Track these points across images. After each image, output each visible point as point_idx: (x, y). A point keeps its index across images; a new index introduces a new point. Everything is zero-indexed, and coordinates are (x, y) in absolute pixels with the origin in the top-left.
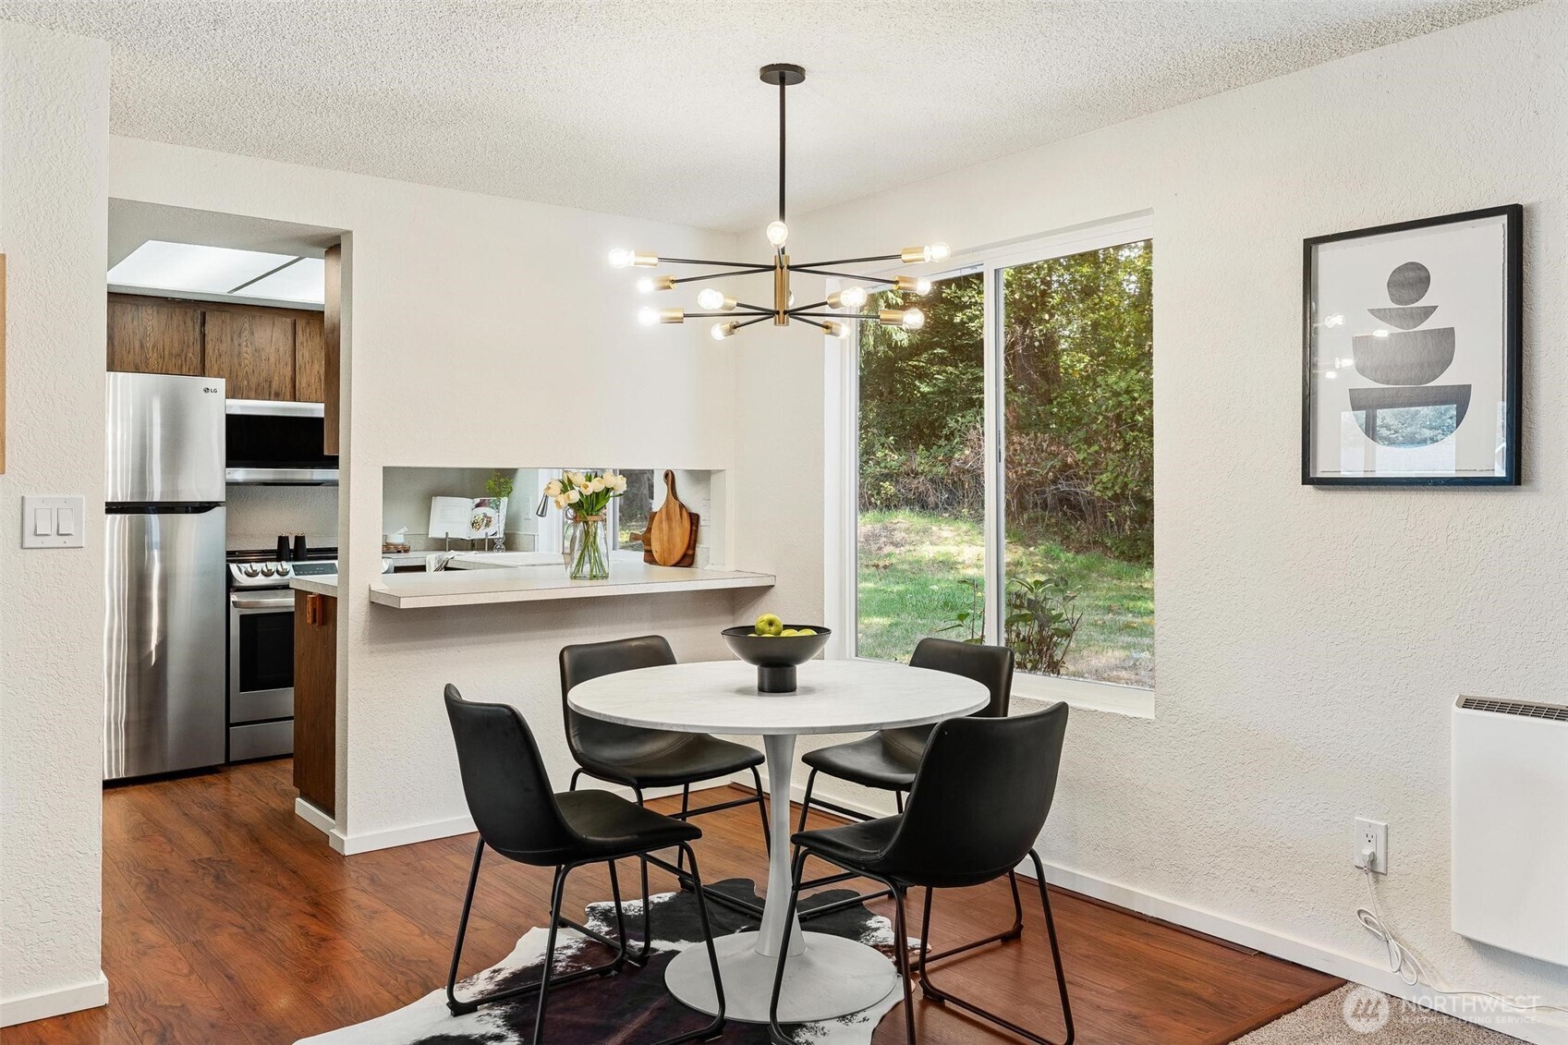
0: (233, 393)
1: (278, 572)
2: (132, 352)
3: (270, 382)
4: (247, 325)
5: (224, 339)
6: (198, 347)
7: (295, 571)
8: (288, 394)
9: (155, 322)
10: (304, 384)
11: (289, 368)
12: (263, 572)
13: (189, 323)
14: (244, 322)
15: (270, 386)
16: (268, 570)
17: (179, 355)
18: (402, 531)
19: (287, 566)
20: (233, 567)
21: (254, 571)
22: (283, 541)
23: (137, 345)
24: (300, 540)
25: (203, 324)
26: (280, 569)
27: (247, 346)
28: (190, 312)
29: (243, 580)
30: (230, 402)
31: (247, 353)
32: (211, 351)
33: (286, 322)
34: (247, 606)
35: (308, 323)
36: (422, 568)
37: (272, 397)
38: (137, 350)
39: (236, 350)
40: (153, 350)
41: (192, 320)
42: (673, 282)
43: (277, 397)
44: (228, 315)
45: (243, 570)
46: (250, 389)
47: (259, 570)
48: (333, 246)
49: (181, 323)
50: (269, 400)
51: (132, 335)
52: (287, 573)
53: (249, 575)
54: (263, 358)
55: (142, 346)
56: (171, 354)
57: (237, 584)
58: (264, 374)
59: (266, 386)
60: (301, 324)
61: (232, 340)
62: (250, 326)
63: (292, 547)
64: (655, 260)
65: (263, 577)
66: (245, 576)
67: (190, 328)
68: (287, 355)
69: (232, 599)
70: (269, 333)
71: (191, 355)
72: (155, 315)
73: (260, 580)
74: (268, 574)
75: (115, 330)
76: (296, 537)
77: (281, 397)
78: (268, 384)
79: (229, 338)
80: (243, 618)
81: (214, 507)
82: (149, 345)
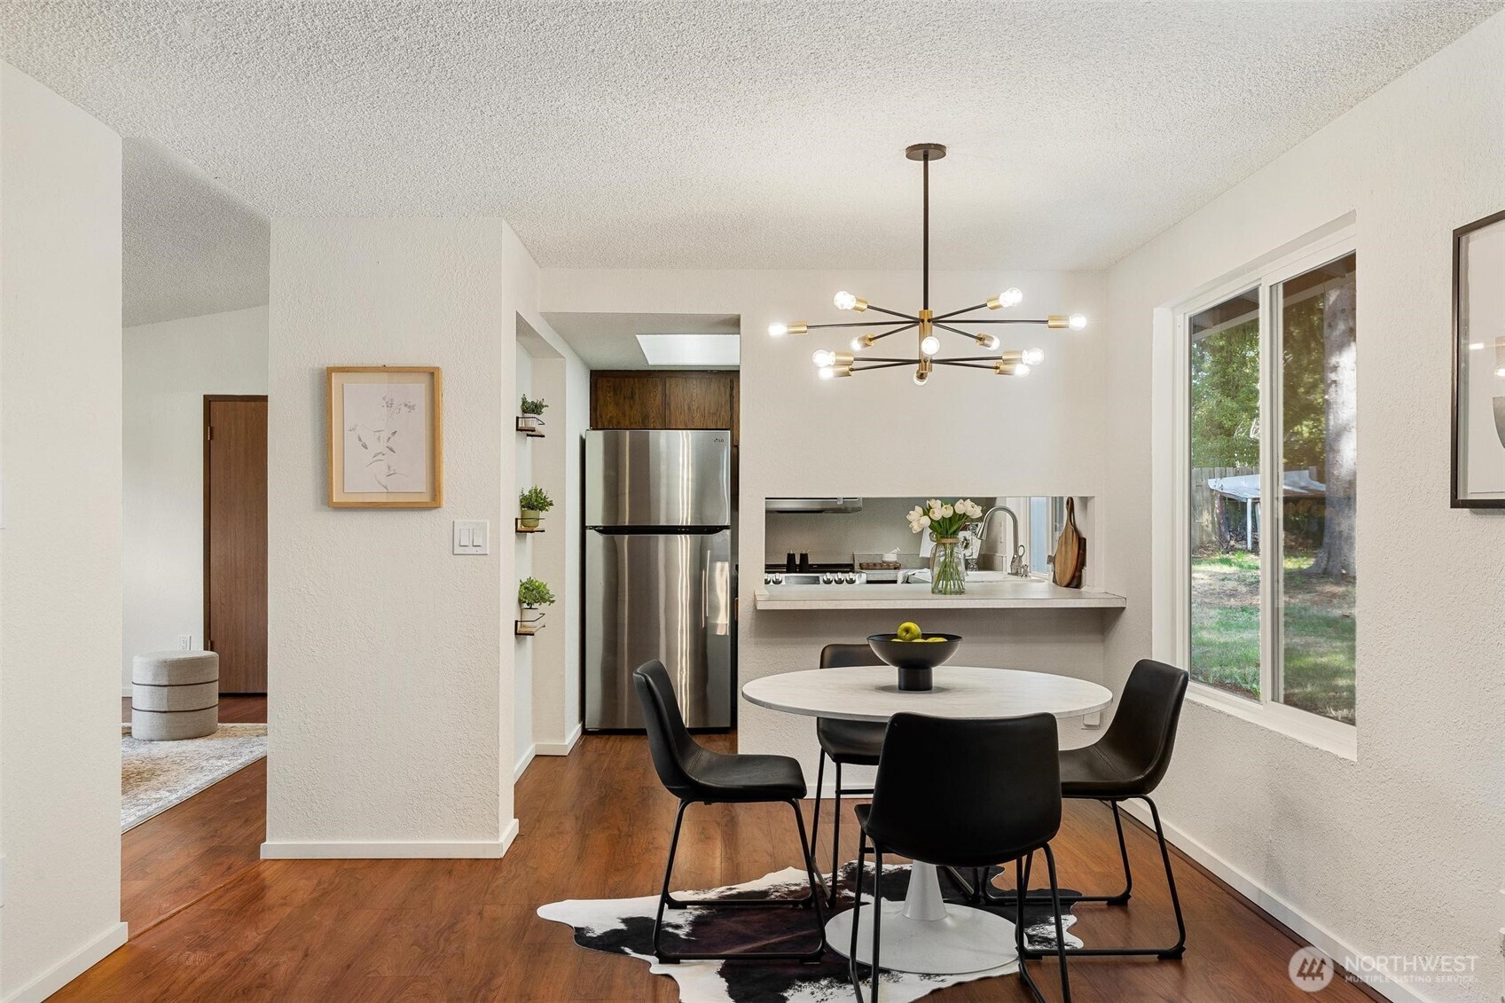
2: (683, 413)
6: (728, 407)
13: (722, 389)
17: (715, 414)
18: (895, 551)
22: (791, 557)
23: (686, 408)
24: (804, 557)
25: (732, 388)
28: (723, 380)
36: (895, 582)
40: (698, 411)
41: (724, 386)
42: (871, 340)
48: (732, 324)
49: (717, 389)
51: (682, 401)
55: (689, 409)
56: (709, 413)
63: (798, 562)
64: (805, 329)
67: (723, 392)
71: (723, 413)
72: (698, 383)
75: (672, 398)
76: (801, 554)
81: (720, 530)
82: (694, 407)
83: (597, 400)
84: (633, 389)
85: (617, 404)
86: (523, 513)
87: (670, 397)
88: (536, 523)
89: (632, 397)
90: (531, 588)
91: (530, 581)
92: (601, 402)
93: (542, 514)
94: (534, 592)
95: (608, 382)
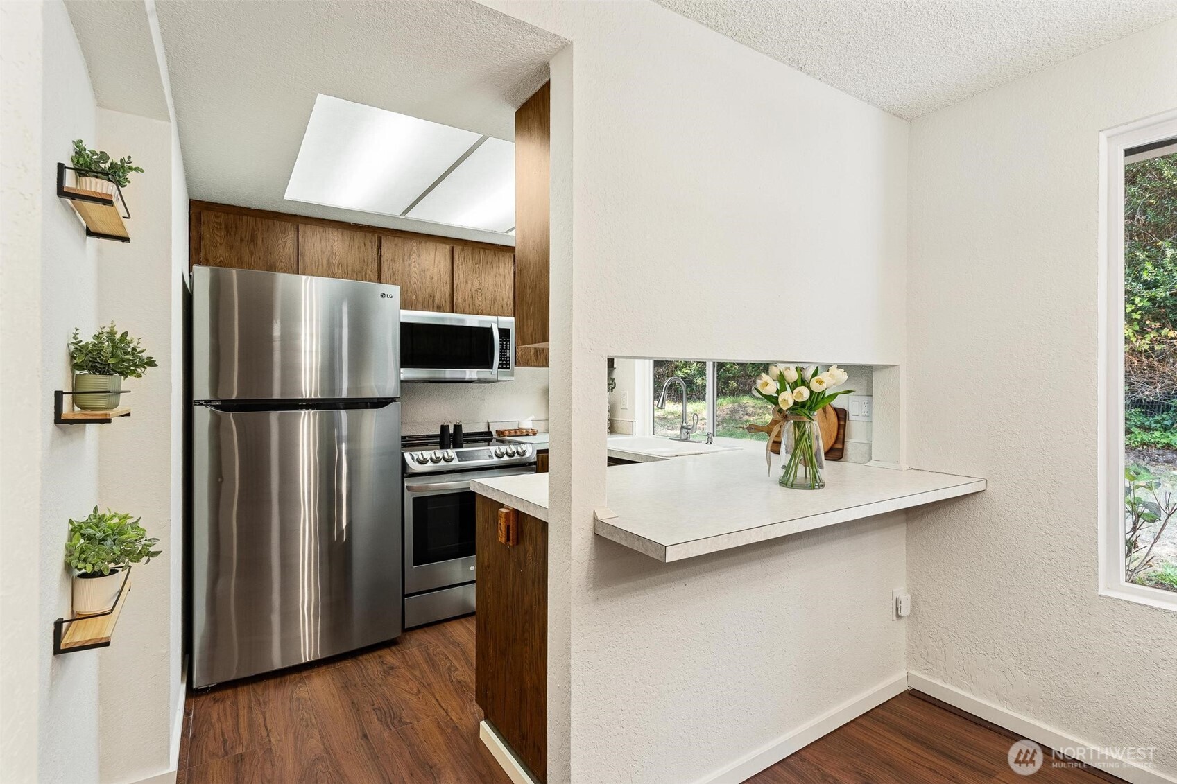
0: (405, 305)
1: (444, 458)
2: (320, 268)
3: (434, 297)
4: (415, 249)
5: (396, 259)
6: (376, 266)
7: (458, 457)
8: (448, 307)
9: (340, 243)
10: (460, 300)
11: (448, 286)
12: (431, 459)
13: (368, 245)
14: (413, 245)
15: (434, 301)
16: (437, 458)
17: (360, 272)
19: (451, 453)
20: (407, 456)
21: (424, 459)
22: (444, 428)
23: (325, 262)
24: (458, 428)
25: (380, 246)
26: (446, 456)
27: (415, 267)
28: (369, 236)
29: (415, 467)
30: (403, 312)
31: (415, 271)
32: (386, 270)
33: (445, 248)
34: (420, 489)
35: (463, 250)
37: (435, 308)
38: (325, 267)
39: (407, 269)
40: (338, 266)
41: (371, 242)
43: (439, 309)
44: (400, 239)
45: (416, 457)
46: (418, 302)
47: (429, 457)
49: (362, 244)
50: (433, 311)
51: (320, 254)
52: (452, 459)
53: (420, 462)
54: (428, 276)
55: (329, 263)
56: (353, 271)
57: (410, 471)
58: (428, 291)
59: (431, 301)
60: (457, 249)
61: (403, 260)
62: (418, 250)
65: (432, 464)
66: (417, 464)
67: (370, 250)
68: (447, 275)
69: (406, 485)
70: (432, 254)
71: (370, 272)
72: (340, 236)
73: (429, 467)
74: (436, 461)
75: (306, 248)
76: (454, 424)
77: (442, 309)
78: (432, 299)
79: (401, 259)
80: (415, 500)
81: (390, 403)
82: (335, 262)
83: (200, 239)
84: (253, 231)
85: (231, 247)
86: (76, 380)
87: (304, 247)
88: (112, 399)
89: (253, 240)
90: (100, 535)
91: (98, 519)
92: (206, 241)
93: (127, 383)
94: (109, 542)
95: (217, 217)
